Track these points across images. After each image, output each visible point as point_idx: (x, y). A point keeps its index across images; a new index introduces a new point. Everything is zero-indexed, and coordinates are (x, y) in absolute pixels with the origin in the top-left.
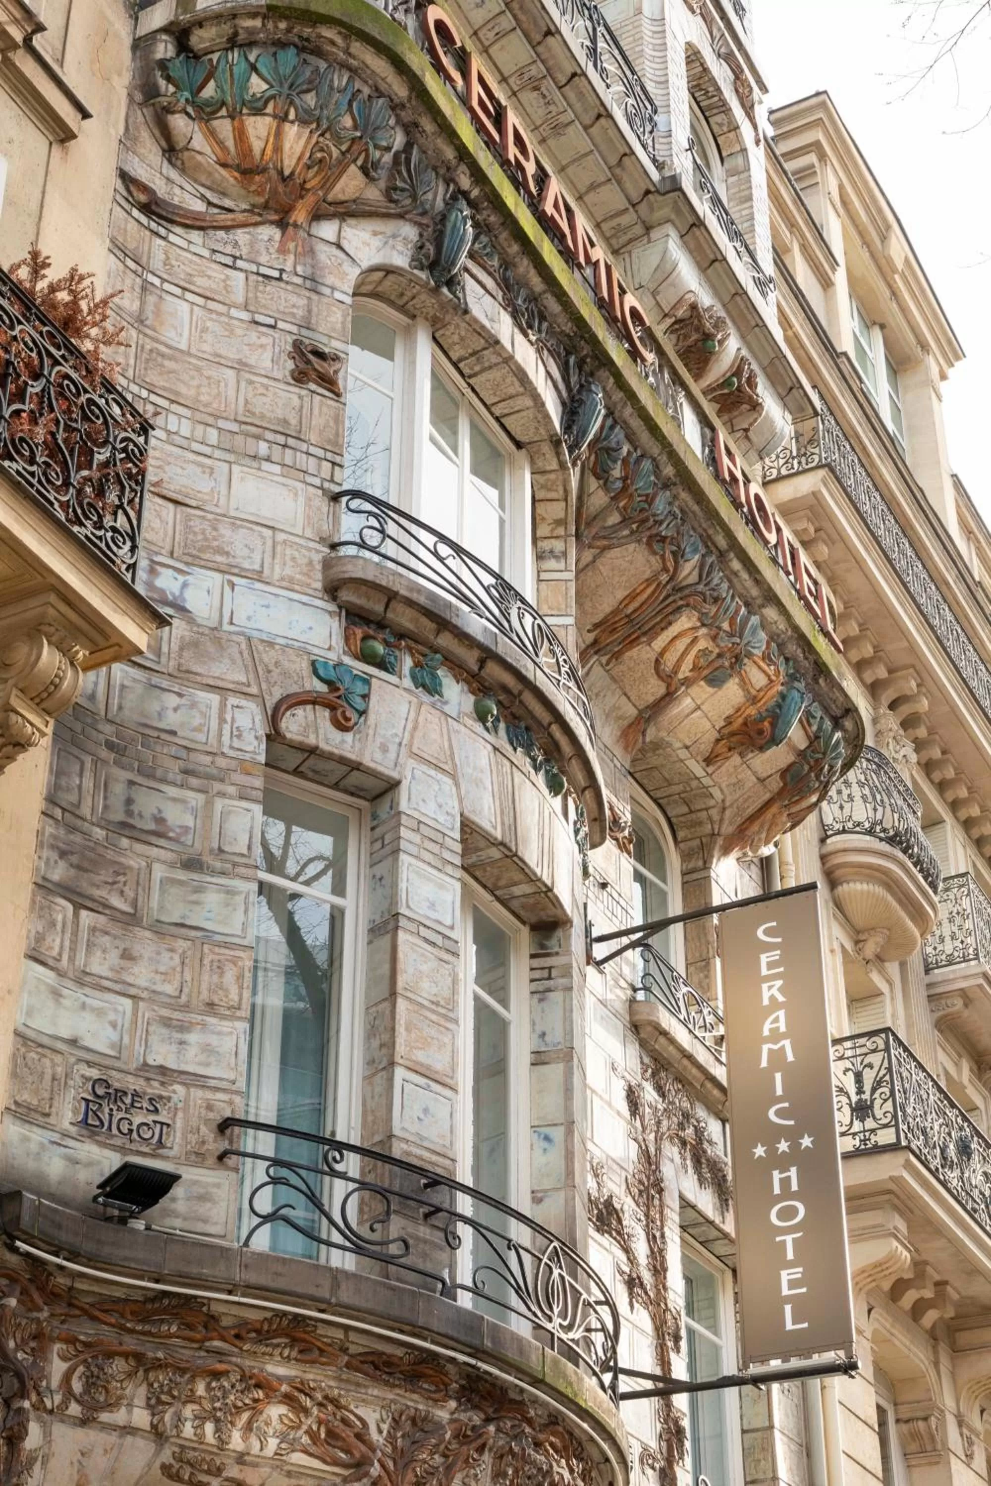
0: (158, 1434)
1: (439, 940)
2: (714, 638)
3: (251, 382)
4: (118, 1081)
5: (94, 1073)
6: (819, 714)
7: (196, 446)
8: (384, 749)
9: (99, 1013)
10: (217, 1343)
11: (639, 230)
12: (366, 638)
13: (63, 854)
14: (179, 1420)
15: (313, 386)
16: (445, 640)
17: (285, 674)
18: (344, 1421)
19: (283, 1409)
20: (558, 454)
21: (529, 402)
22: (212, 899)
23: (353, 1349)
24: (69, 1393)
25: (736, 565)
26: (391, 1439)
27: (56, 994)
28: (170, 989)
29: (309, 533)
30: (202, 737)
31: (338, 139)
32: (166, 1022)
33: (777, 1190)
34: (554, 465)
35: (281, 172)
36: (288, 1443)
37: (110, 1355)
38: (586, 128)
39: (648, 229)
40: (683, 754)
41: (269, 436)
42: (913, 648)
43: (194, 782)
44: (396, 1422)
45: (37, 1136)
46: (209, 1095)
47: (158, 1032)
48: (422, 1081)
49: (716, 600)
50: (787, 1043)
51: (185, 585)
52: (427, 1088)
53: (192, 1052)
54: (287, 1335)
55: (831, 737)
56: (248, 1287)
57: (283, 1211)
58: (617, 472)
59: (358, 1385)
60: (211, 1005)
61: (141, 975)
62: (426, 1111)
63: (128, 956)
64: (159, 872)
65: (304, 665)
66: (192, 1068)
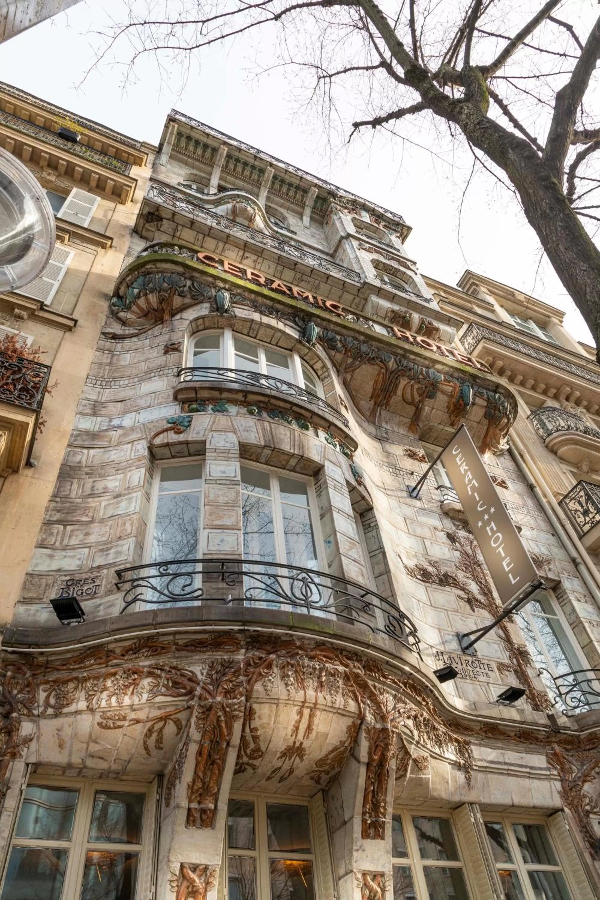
0: (91, 710)
1: (228, 482)
2: (419, 382)
3: (150, 362)
4: (78, 577)
5: (68, 578)
6: (485, 391)
7: (130, 385)
8: (198, 433)
9: (72, 557)
10: (115, 661)
11: (363, 302)
12: (190, 406)
13: (58, 511)
14: (99, 701)
15: (171, 353)
16: (225, 395)
17: (156, 427)
18: (182, 675)
19: (150, 680)
20: (304, 345)
21: (280, 334)
23: (181, 642)
24: (47, 705)
25: (412, 357)
26: (209, 675)
27: (51, 556)
28: (104, 539)
30: (124, 458)
31: (165, 291)
32: (102, 550)
33: (490, 534)
34: (307, 351)
35: (154, 309)
36: (154, 693)
37: (66, 683)
38: (326, 283)
39: (366, 300)
40: (441, 427)
41: (155, 371)
42: (559, 378)
43: (120, 472)
44: (211, 667)
45: (35, 607)
47: (98, 555)
48: (220, 531)
49: (410, 370)
50: (474, 481)
51: (122, 420)
52: (223, 532)
53: (111, 556)
54: (146, 647)
55: (495, 396)
56: (113, 631)
57: (139, 597)
58: (339, 345)
59: (187, 657)
60: (120, 538)
61: (92, 539)
62: (222, 541)
63: (87, 534)
64: (103, 504)
65: (165, 422)
66: (110, 562)
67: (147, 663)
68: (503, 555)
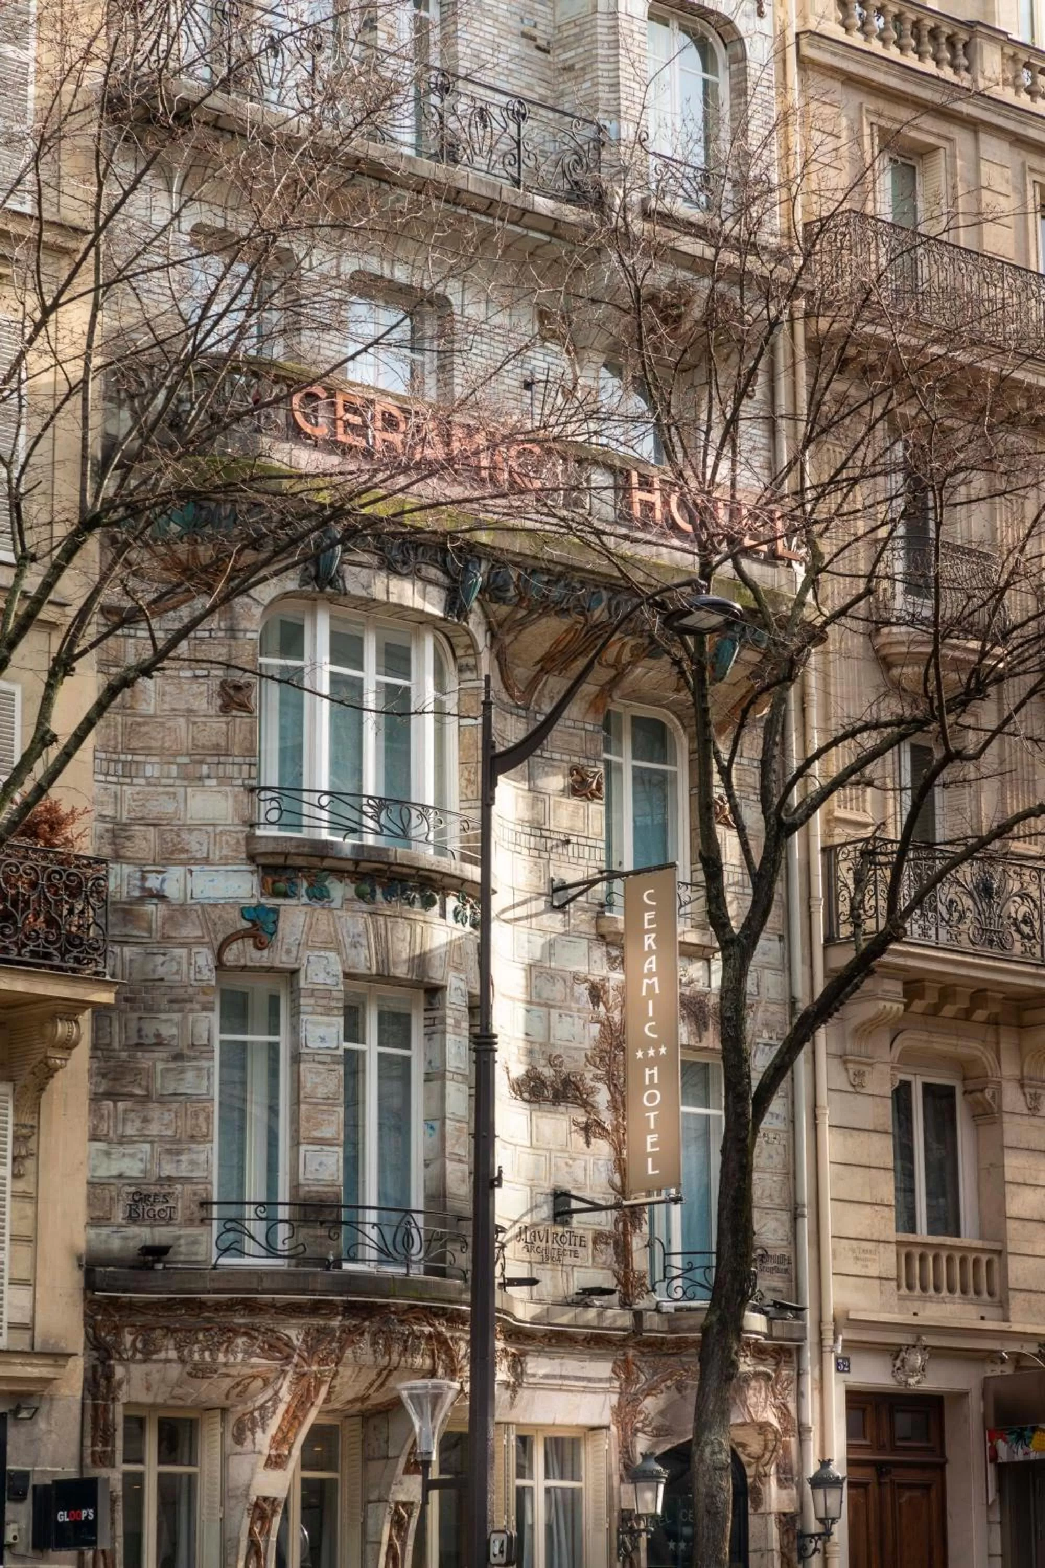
0: (182, 1360)
1: (328, 1059)
3: (195, 723)
4: (145, 1190)
5: (133, 1189)
7: (164, 781)
8: (288, 952)
9: (132, 1156)
10: (206, 1314)
12: (274, 882)
13: (104, 1076)
14: (191, 1353)
15: (234, 713)
16: (328, 862)
17: (225, 923)
18: (279, 1339)
19: (244, 1339)
22: (190, 1075)
24: (135, 1349)
26: (305, 1342)
27: (108, 1154)
28: (170, 1133)
29: (236, 821)
30: (177, 978)
31: (232, 541)
32: (169, 1152)
35: (201, 569)
36: (248, 1353)
37: (153, 1329)
41: (209, 759)
43: (176, 1006)
44: (307, 1334)
45: (105, 1231)
46: (194, 1187)
47: (165, 1157)
48: (317, 1148)
51: (163, 880)
52: (322, 1150)
53: (184, 1166)
54: (242, 1307)
57: (233, 1244)
58: (512, 593)
59: (283, 1320)
60: (192, 1137)
61: (154, 1129)
62: (321, 1164)
63: (146, 1120)
64: (160, 1066)
65: (236, 913)
66: (184, 1174)
67: (242, 1321)
68: (652, 1126)
